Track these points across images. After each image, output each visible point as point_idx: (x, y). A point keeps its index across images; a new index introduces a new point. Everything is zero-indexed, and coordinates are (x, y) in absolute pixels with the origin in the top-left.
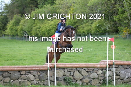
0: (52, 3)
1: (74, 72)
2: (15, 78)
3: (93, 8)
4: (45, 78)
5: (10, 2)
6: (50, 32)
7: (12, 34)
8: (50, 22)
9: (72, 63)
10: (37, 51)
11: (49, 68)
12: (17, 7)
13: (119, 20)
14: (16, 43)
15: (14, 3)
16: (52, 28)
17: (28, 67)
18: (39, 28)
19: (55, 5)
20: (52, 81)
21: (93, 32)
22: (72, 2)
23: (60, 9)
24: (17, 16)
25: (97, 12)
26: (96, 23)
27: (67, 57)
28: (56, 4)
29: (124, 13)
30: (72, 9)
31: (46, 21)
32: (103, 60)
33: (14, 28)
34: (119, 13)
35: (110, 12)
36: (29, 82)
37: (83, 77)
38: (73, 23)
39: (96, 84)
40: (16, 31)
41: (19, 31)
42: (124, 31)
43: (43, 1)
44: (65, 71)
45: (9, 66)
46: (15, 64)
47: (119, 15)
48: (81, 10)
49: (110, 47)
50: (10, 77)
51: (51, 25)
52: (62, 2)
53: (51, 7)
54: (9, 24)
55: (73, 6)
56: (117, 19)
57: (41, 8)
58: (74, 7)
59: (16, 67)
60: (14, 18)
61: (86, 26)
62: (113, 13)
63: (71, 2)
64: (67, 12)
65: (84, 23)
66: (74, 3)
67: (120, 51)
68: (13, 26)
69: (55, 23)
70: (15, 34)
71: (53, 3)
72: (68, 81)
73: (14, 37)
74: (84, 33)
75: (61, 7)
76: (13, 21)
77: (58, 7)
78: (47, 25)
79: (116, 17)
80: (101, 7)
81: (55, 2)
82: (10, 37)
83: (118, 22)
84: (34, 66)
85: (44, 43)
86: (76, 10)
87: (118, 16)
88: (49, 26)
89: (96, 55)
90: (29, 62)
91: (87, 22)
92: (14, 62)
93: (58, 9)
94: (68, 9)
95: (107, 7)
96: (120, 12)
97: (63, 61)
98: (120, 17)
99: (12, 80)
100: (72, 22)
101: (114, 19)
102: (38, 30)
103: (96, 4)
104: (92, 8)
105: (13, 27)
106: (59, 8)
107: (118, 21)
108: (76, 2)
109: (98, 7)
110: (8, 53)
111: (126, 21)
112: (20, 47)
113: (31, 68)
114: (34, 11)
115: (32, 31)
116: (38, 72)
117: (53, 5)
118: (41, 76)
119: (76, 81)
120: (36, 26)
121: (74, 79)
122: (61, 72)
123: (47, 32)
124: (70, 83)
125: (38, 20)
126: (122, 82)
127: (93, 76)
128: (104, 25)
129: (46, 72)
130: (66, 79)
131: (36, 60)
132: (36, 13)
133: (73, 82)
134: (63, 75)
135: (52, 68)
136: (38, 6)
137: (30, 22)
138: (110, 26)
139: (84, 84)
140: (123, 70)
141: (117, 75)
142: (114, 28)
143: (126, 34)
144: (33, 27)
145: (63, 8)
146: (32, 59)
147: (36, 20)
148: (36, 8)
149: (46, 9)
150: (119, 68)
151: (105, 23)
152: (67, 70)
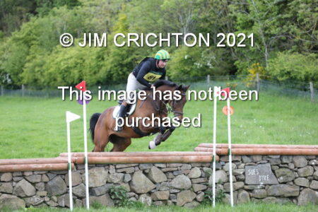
0: (71, 2)
1: (133, 173)
3: (175, 16)
4: (62, 190)
11: (71, 165)
17: (18, 162)
18: (41, 66)
19: (79, 7)
20: (79, 198)
21: (173, 74)
25: (183, 24)
26: (182, 53)
28: (82, 6)
30: (122, 16)
32: (204, 144)
36: (21, 200)
37: (155, 186)
38: (124, 52)
39: (187, 202)
42: (251, 71)
44: (110, 171)
48: (145, 19)
51: (72, 57)
53: (68, 14)
55: (125, 9)
57: (45, 16)
58: (126, 12)
64: (109, 24)
67: (243, 121)
69: (80, 53)
71: (74, 3)
72: (117, 196)
75: (94, 13)
77: (87, 13)
78: (62, 58)
86: (132, 19)
88: (66, 60)
93: (88, 16)
94: (111, 17)
96: (239, 24)
102: (37, 69)
104: (172, 14)
106: (91, 15)
113: (26, 166)
114: (29, 23)
115: (23, 71)
116: (44, 176)
117: (75, 8)
118: (50, 184)
119: (137, 196)
120: (34, 60)
121: (132, 190)
122: (101, 173)
123: (60, 73)
124: (123, 200)
125: (38, 44)
126: (251, 198)
127: (179, 184)
128: (201, 57)
129: (65, 174)
130: (112, 190)
131: (36, 145)
132: (33, 27)
133: (130, 198)
134: (105, 181)
135: (78, 165)
136: (37, 10)
137: (18, 50)
138: (217, 59)
139: (157, 203)
140: (252, 168)
141: (238, 180)
142: (225, 64)
143: (254, 78)
144: (25, 63)
145: (100, 14)
146: (25, 142)
147: (32, 44)
148: (32, 15)
149: (56, 17)
150: (243, 162)
151: (204, 51)
152: (116, 169)
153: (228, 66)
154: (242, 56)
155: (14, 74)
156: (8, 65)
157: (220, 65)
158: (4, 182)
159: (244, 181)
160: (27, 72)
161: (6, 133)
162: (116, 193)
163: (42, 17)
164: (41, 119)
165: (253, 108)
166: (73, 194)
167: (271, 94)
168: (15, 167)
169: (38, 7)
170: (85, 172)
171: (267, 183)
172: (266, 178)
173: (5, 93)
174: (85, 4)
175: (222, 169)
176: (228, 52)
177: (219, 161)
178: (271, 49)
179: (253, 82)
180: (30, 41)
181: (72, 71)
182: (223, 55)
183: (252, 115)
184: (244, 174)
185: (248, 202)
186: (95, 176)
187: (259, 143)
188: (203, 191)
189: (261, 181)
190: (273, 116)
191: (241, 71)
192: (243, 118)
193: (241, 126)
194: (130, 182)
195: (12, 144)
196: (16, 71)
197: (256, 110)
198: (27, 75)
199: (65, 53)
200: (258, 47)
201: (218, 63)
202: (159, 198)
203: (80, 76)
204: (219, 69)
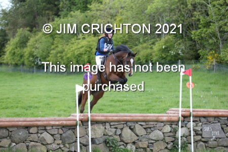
0: (83, 7)
1: (122, 129)
2: (20, 139)
3: (156, 18)
4: (72, 139)
5: (10, 7)
6: (80, 58)
7: (13, 63)
8: (80, 41)
9: (118, 113)
10: (59, 93)
11: (79, 122)
12: (24, 15)
13: (200, 38)
14: (22, 78)
15: (18, 9)
16: (84, 52)
17: (42, 119)
18: (61, 52)
19: (88, 11)
20: (84, 145)
21: (154, 59)
22: (119, 6)
23: (99, 18)
24: (22, 31)
26: (160, 44)
27: (110, 103)
28: (91, 11)
29: (209, 26)
30: (118, 19)
31: (73, 39)
32: (173, 109)
33: (18, 51)
34: (200, 26)
35: (185, 23)
36: (44, 146)
37: (138, 138)
38: (120, 43)
39: (161, 150)
40: (22, 56)
41: (27, 57)
42: (210, 57)
43: (69, 5)
44: (106, 127)
45: (8, 119)
46: (19, 115)
47: (201, 30)
49: (184, 84)
50: (10, 137)
51: (83, 47)
52: (101, 6)
53: (81, 16)
54: (9, 44)
55: (121, 13)
56: (197, 37)
57: (65, 18)
58: (122, 15)
59: (21, 120)
60: (17, 34)
61: (143, 48)
62: (190, 25)
63: (116, 6)
65: (140, 42)
66: (122, 8)
67: (203, 93)
68: (16, 48)
69: (89, 43)
70: (19, 62)
71: (85, 9)
72: (111, 144)
73: (19, 68)
74: (140, 61)
75: (100, 15)
76: (15, 39)
77: (95, 15)
78: (76, 47)
79: (195, 34)
80: (170, 16)
81: (88, 6)
82: (10, 68)
83: (199, 42)
84: (52, 118)
85: (70, 79)
87: (199, 31)
88: (79, 48)
89: (161, 99)
90: (44, 112)
91: (145, 42)
92: (17, 111)
93: (95, 18)
94: (111, 19)
95: (179, 15)
96: (202, 24)
97: (103, 110)
98: (202, 33)
99: (14, 142)
100: (118, 42)
101: (192, 36)
102: (59, 55)
103: (160, 10)
104: (154, 16)
105: (16, 50)
106: (97, 17)
107: (199, 40)
108: (126, 6)
109: (164, 15)
110: (8, 96)
111: (213, 39)
112: (28, 86)
113: (47, 122)
114: (53, 22)
115: (49, 56)
116: (60, 130)
117: (86, 12)
118: (64, 135)
119: (125, 144)
120: (57, 49)
121: (122, 141)
122: (100, 128)
123: (75, 58)
124: (115, 148)
125: (60, 37)
126: (206, 147)
127: (155, 136)
128: (174, 47)
129: (74, 129)
130: (107, 141)
131: (56, 108)
132: (56, 25)
133: (120, 146)
134: (103, 134)
135: (84, 122)
136: (60, 13)
137: (46, 42)
138: (185, 49)
139: (139, 150)
140: (207, 126)
141: (197, 134)
142: (192, 52)
143: (212, 62)
144: (51, 50)
145: (103, 17)
146: (49, 106)
147: (56, 37)
148: (56, 17)
149: (73, 18)
150: (200, 122)
151: (177, 43)
152: (110, 125)
153: (193, 53)
154: (204, 47)
155: (43, 58)
156: (39, 52)
157: (188, 53)
158: (32, 133)
159: (201, 135)
160: (52, 57)
161: (36, 99)
162: (110, 142)
163: (63, 18)
164: (60, 90)
165: (211, 83)
166: (80, 143)
167: (223, 74)
168: (39, 123)
169: (61, 11)
170: (88, 127)
171: (217, 137)
172: (217, 134)
173: (37, 72)
174: (93, 9)
175: (186, 126)
176: (194, 43)
177: (184, 121)
178: (225, 42)
179: (211, 65)
180: (55, 35)
181: (83, 56)
182: (190, 46)
183: (210, 88)
184: (201, 130)
185: (204, 150)
186: (95, 130)
187: (213, 109)
188: (172, 142)
189: (214, 135)
190: (225, 89)
191: (202, 58)
192: (203, 91)
193: (202, 96)
194: (120, 135)
195: (40, 107)
196: (44, 56)
197: (212, 85)
198: (52, 59)
199: (79, 43)
200: (215, 41)
201: (186, 51)
202: (141, 147)
203: (89, 60)
204: (187, 56)
